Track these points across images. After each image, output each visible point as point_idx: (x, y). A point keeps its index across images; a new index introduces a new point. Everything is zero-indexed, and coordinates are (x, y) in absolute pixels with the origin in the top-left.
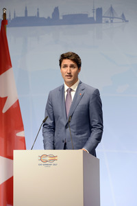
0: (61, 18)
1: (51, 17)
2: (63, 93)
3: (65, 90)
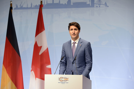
0: (72, 4)
1: (67, 4)
2: (71, 44)
3: (72, 43)
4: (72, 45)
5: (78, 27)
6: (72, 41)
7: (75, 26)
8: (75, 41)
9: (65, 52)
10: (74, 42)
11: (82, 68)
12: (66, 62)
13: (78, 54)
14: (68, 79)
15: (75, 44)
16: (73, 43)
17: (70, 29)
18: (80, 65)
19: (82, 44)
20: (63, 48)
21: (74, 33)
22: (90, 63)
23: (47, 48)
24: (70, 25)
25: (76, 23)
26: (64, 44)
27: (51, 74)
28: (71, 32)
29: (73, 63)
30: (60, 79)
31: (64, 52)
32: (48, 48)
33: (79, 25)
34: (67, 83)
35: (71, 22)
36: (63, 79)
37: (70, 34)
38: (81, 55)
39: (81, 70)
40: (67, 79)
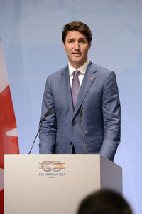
2: (68, 77)
3: (70, 73)
4: (72, 78)
6: (72, 70)
9: (52, 95)
10: (76, 72)
11: (95, 136)
13: (86, 100)
14: (63, 166)
15: (77, 76)
16: (74, 73)
18: (92, 127)
19: (95, 75)
20: (48, 85)
21: (79, 50)
22: (114, 122)
26: (49, 77)
27: (19, 153)
29: (73, 123)
30: (44, 166)
31: (50, 95)
32: (8, 87)
34: (61, 175)
36: (52, 166)
38: (94, 103)
39: (92, 141)
40: (60, 166)
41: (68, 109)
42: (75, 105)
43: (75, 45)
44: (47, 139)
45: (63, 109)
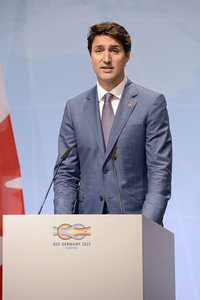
2: (96, 103)
3: (100, 98)
4: (102, 104)
5: (123, 41)
7: (114, 37)
8: (113, 92)
9: (73, 129)
10: (108, 96)
11: (137, 188)
12: (78, 166)
14: (88, 231)
15: (110, 102)
16: (105, 97)
17: (94, 45)
18: (132, 175)
19: (135, 100)
21: (109, 63)
22: (161, 167)
23: (5, 116)
24: (96, 31)
25: (117, 25)
26: (69, 102)
27: (24, 213)
28: (98, 57)
29: (105, 170)
30: (61, 232)
31: (70, 129)
32: (9, 117)
33: (126, 33)
34: (85, 244)
35: (97, 21)
36: (72, 232)
37: (94, 64)
38: (134, 141)
39: (133, 196)
40: (84, 231)
41: (97, 149)
42: (107, 143)
43: (104, 56)
44: (66, 193)
45: (89, 149)
